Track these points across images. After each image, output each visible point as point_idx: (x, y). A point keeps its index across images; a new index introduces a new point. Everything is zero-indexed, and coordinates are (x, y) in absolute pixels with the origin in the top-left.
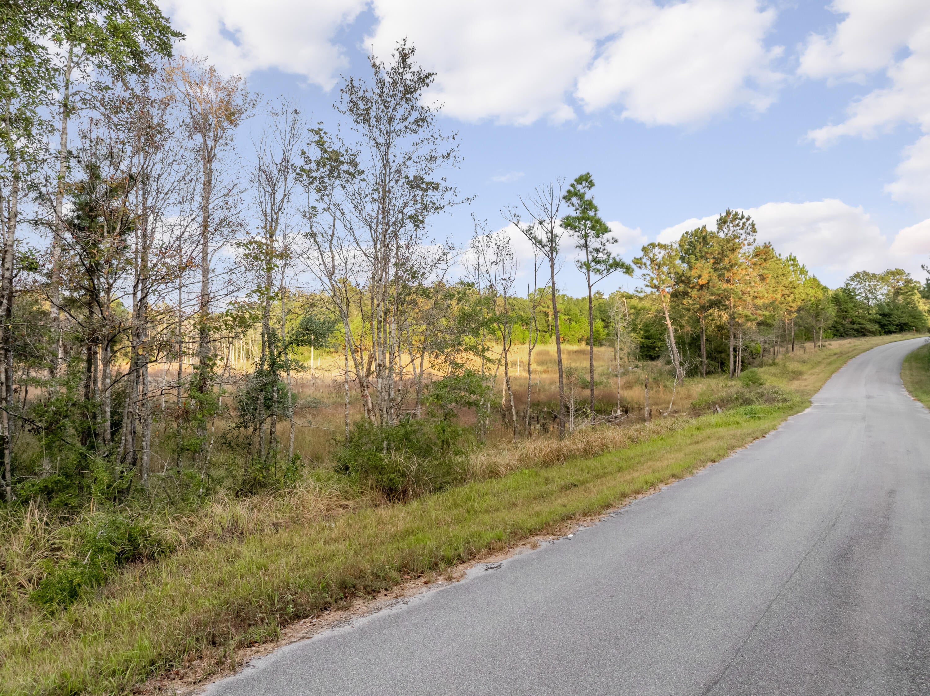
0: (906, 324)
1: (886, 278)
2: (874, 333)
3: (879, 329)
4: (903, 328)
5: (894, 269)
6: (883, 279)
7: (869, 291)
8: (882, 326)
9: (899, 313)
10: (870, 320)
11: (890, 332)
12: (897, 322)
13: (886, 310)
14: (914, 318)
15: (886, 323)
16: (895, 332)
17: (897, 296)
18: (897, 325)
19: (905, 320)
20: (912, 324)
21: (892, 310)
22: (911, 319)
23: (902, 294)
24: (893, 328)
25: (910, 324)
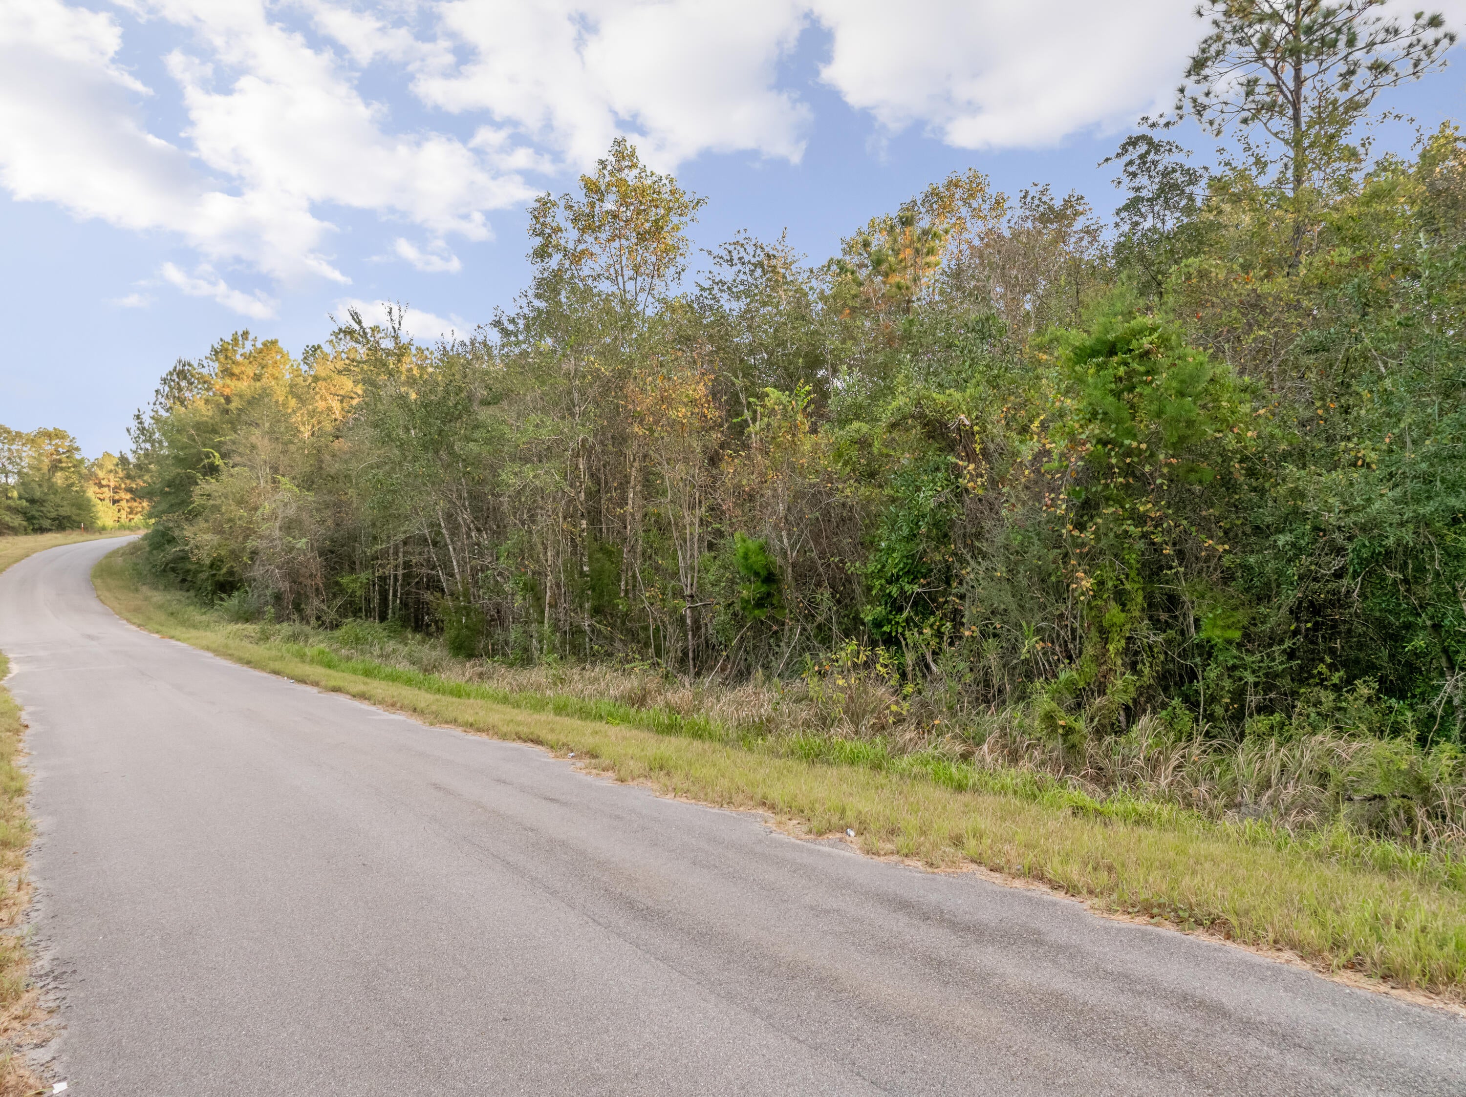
0: (68, 518)
1: (39, 441)
2: (15, 531)
3: (25, 523)
4: (62, 524)
5: (51, 429)
6: (32, 441)
7: (9, 459)
8: (30, 519)
9: (58, 500)
10: (9, 508)
11: (42, 530)
12: (54, 514)
13: (38, 494)
14: (80, 509)
15: (37, 514)
16: (48, 530)
17: (54, 472)
18: (54, 520)
19: (65, 511)
20: (78, 519)
21: (46, 494)
22: (75, 510)
23: (62, 469)
24: (46, 523)
25: (74, 517)
